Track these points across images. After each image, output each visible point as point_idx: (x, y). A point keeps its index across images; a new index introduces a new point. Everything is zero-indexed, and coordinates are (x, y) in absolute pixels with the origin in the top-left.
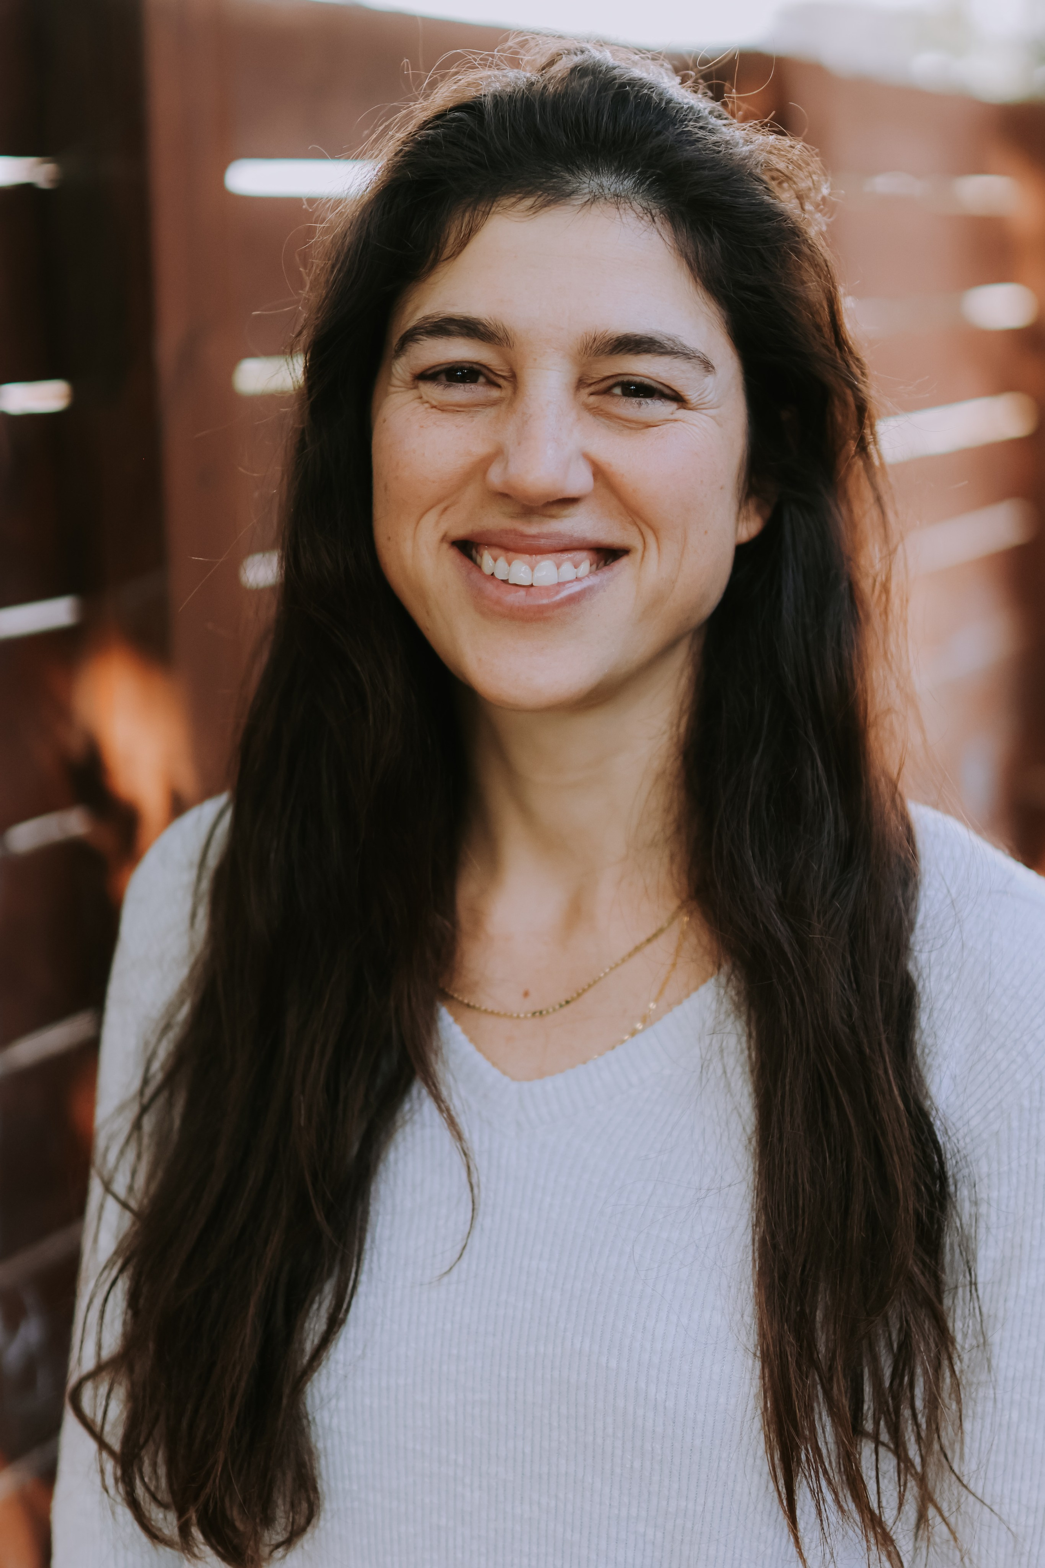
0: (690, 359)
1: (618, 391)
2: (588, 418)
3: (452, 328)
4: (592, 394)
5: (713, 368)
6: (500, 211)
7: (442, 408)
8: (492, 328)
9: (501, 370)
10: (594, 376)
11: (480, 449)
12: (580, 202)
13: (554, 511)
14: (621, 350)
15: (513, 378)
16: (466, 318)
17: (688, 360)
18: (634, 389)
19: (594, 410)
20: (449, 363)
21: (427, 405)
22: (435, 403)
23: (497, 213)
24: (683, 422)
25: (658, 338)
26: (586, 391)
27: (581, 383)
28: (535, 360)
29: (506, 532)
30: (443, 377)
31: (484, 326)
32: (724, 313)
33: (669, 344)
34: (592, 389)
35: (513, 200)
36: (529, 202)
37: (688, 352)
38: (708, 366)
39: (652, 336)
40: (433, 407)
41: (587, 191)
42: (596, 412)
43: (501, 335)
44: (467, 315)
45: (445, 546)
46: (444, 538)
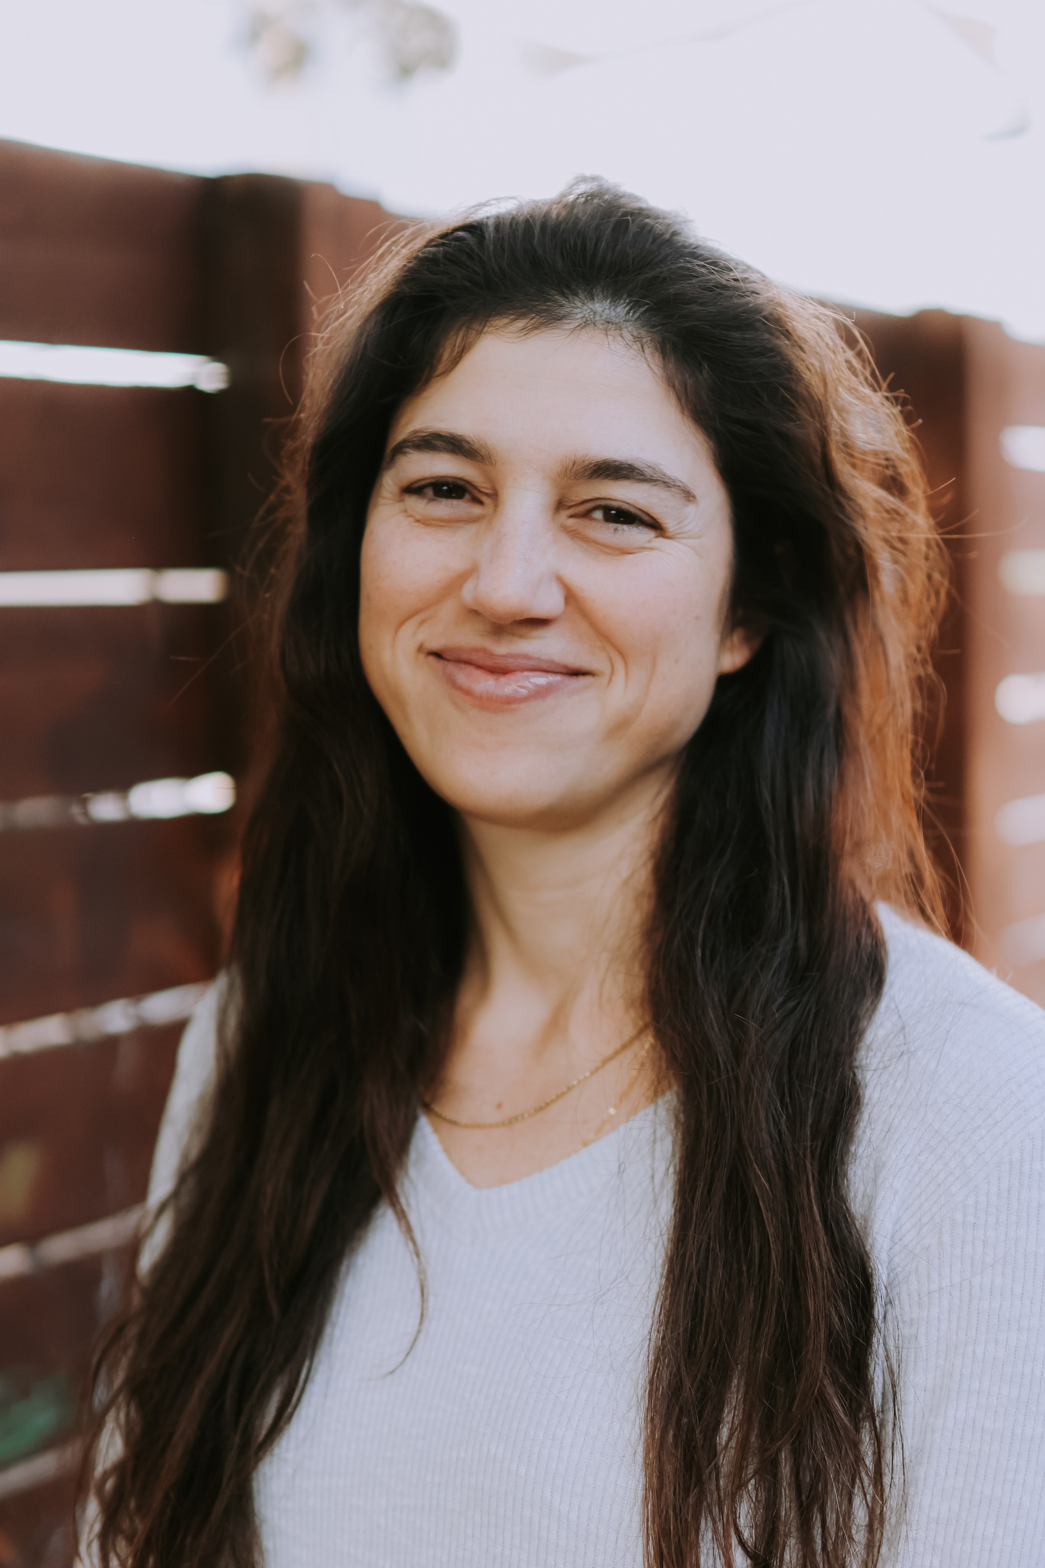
0: (669, 487)
1: (598, 515)
2: (565, 539)
3: (439, 443)
4: (571, 516)
5: (694, 497)
6: (493, 331)
7: (425, 522)
8: (476, 446)
9: (485, 488)
10: (574, 498)
11: (458, 564)
12: (572, 326)
13: (523, 630)
14: (600, 475)
15: (495, 496)
16: (452, 434)
17: (668, 489)
18: (614, 514)
19: (573, 533)
20: (433, 478)
21: (411, 519)
22: (418, 517)
23: (489, 333)
24: (661, 551)
25: (637, 464)
26: (564, 514)
27: (560, 505)
28: (515, 479)
30: (430, 492)
31: (468, 442)
32: (711, 444)
33: (648, 472)
34: (572, 511)
35: (506, 321)
36: (521, 324)
37: (668, 481)
38: (689, 496)
39: (632, 462)
40: (418, 521)
41: (579, 316)
42: (573, 534)
43: (483, 452)
44: (453, 431)
45: (422, 656)
46: (420, 649)
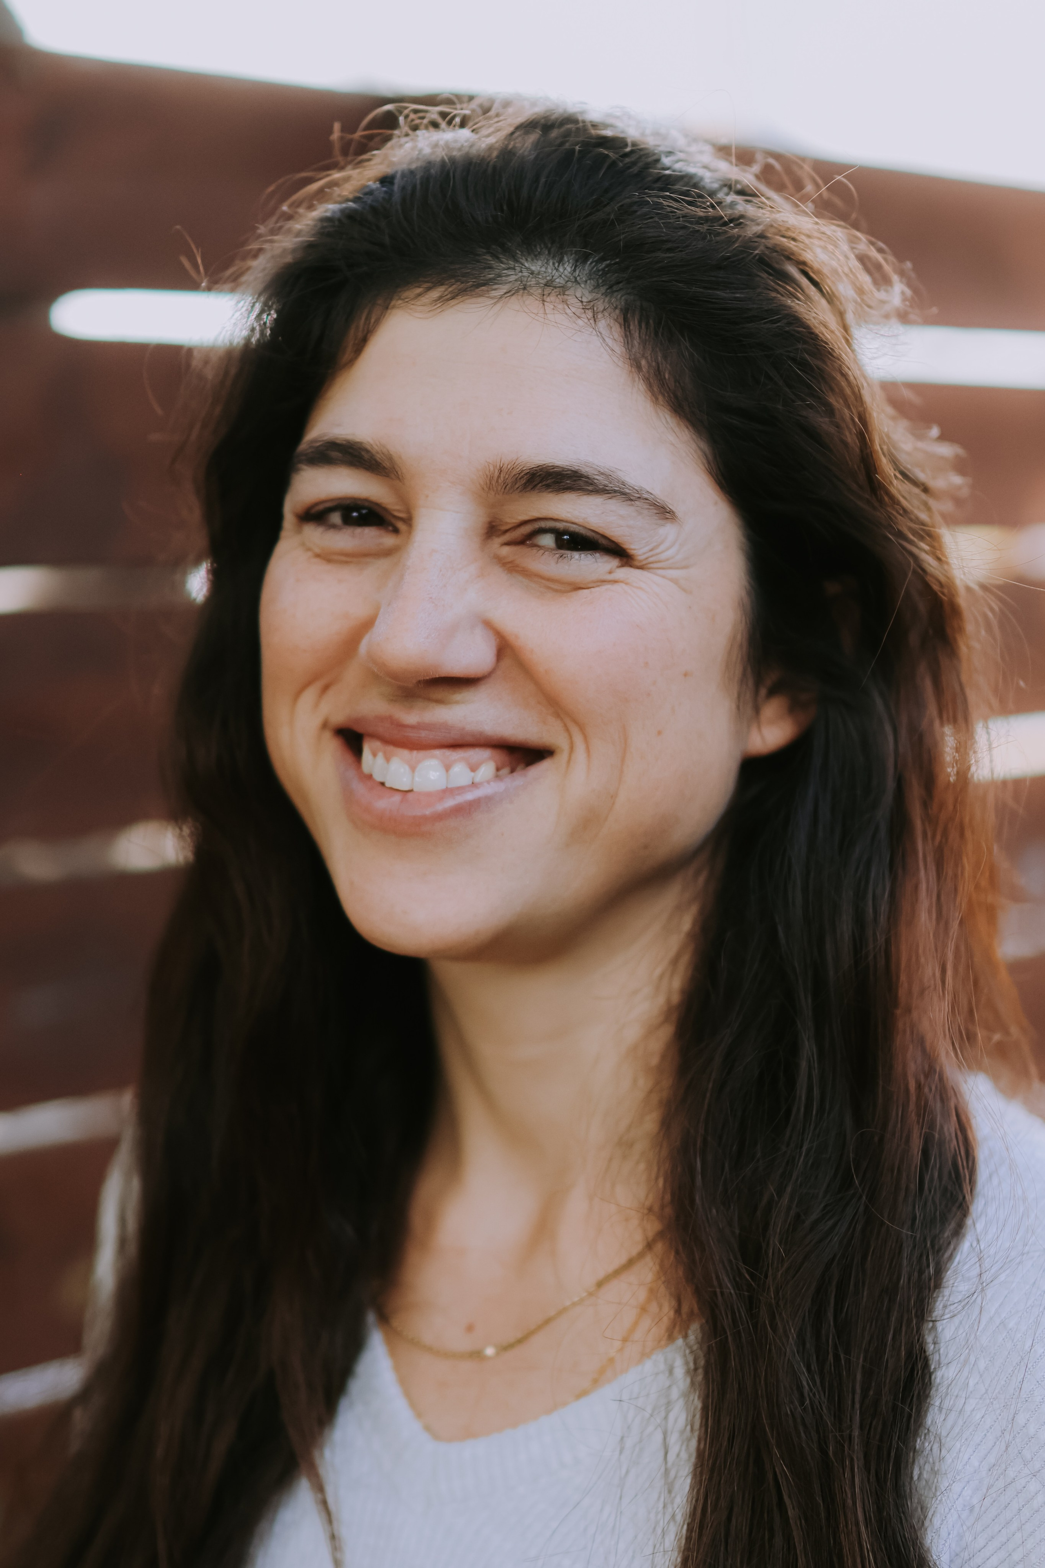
0: (631, 500)
1: (548, 540)
2: (498, 575)
3: (334, 454)
4: (507, 544)
5: (671, 512)
6: (401, 305)
7: (327, 557)
8: (378, 457)
9: (399, 511)
10: (508, 520)
11: (359, 611)
12: (502, 292)
13: (439, 693)
14: (536, 486)
15: (409, 521)
16: (348, 441)
17: (629, 502)
18: (567, 539)
19: (510, 565)
20: (332, 500)
21: (310, 554)
22: (317, 550)
23: (398, 308)
24: (627, 584)
25: (585, 470)
26: (497, 541)
27: (492, 530)
28: (427, 496)
29: (381, 719)
30: (336, 518)
31: (367, 451)
33: (601, 480)
34: (507, 537)
35: (419, 290)
36: (435, 294)
37: (627, 491)
38: (664, 513)
39: (577, 468)
40: (318, 556)
41: (513, 278)
42: (511, 567)
43: (387, 464)
44: (350, 437)
45: (328, 735)
46: (325, 725)
